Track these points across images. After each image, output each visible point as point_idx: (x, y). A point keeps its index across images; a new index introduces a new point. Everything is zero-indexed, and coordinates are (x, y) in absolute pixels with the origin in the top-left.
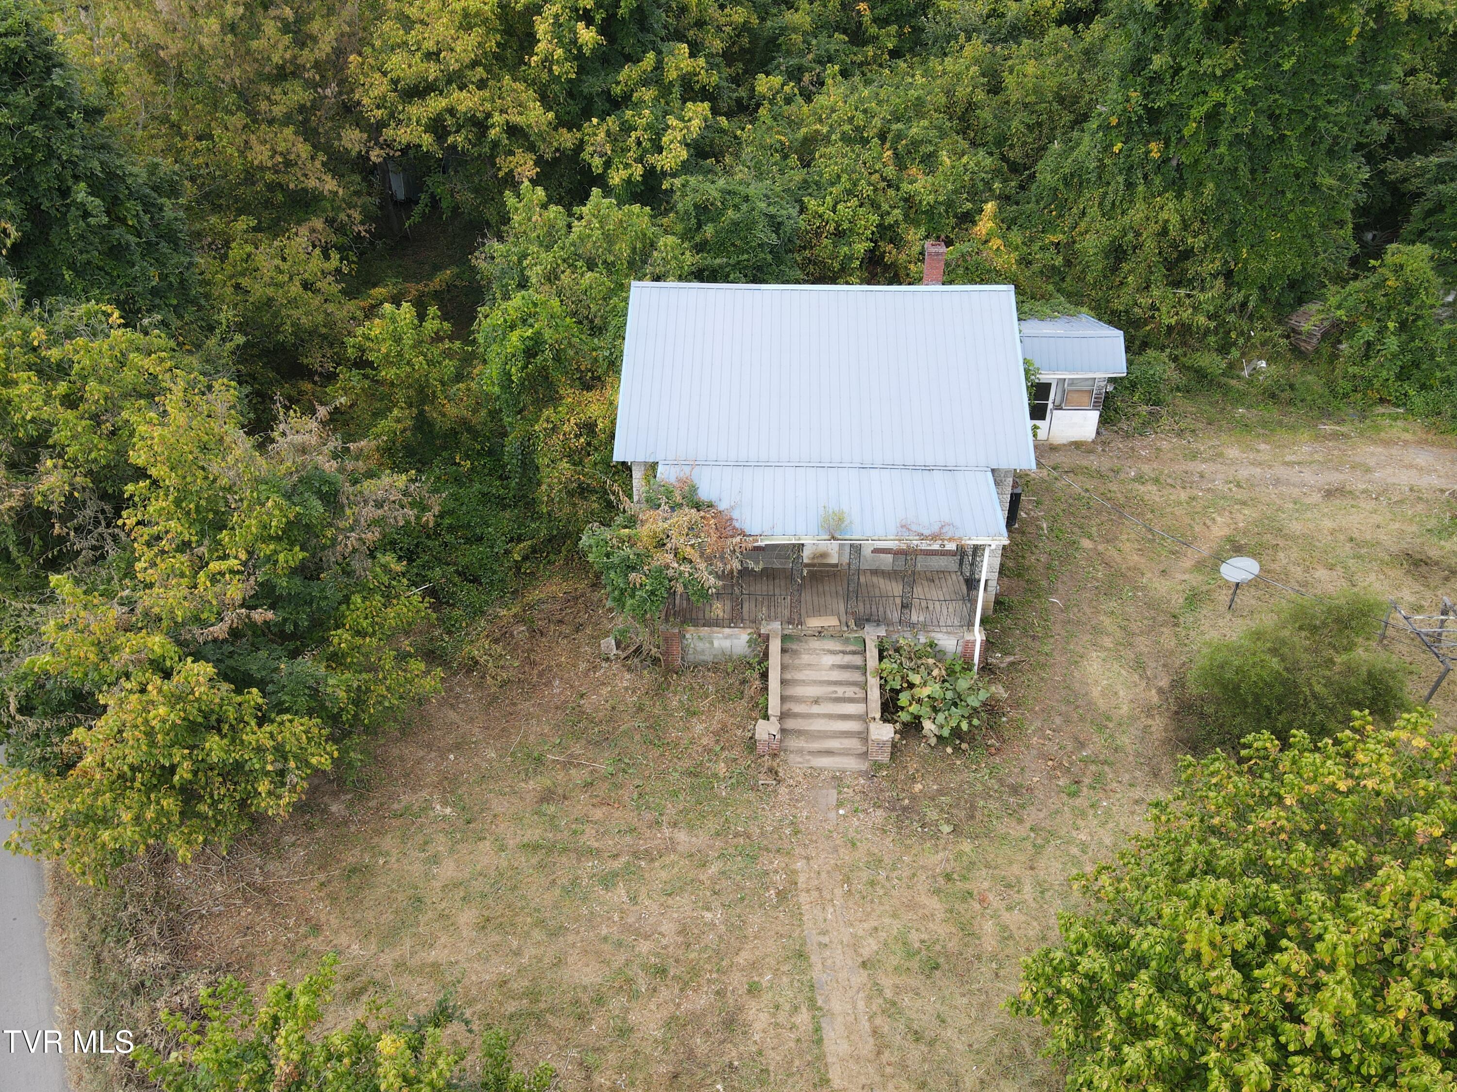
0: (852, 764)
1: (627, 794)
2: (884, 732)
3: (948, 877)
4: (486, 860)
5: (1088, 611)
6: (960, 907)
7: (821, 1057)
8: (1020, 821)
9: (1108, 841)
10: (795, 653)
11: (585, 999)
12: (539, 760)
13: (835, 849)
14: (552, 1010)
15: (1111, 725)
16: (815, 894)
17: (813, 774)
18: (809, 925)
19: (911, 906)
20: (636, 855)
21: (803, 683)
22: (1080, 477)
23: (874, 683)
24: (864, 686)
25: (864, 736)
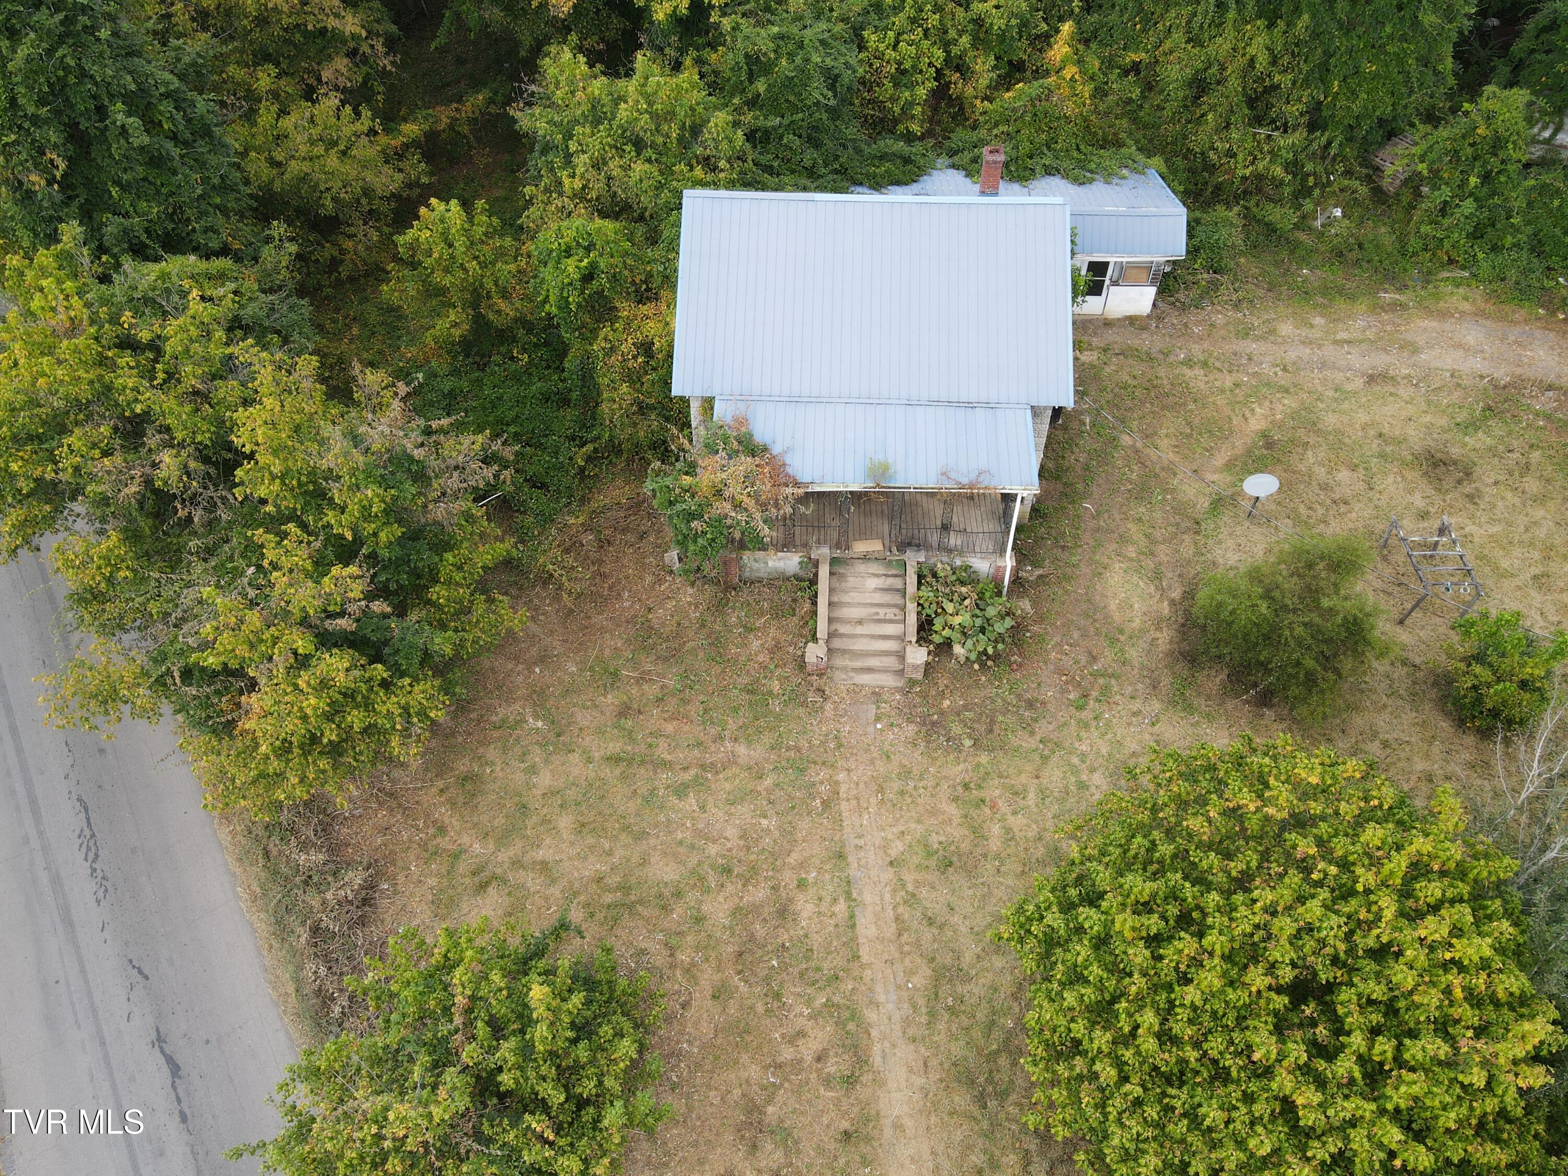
0: (889, 681)
1: (694, 709)
2: (918, 656)
3: (966, 787)
4: (576, 771)
5: (1117, 516)
6: (974, 813)
7: (854, 939)
8: (1032, 733)
9: (1104, 751)
10: (842, 576)
11: (667, 893)
12: (615, 675)
13: (872, 762)
14: (641, 902)
15: (1122, 638)
16: (854, 802)
17: (856, 690)
18: (848, 830)
19: (933, 812)
20: (703, 767)
21: (849, 605)
22: (1130, 361)
23: (912, 607)
24: (903, 608)
25: (901, 656)
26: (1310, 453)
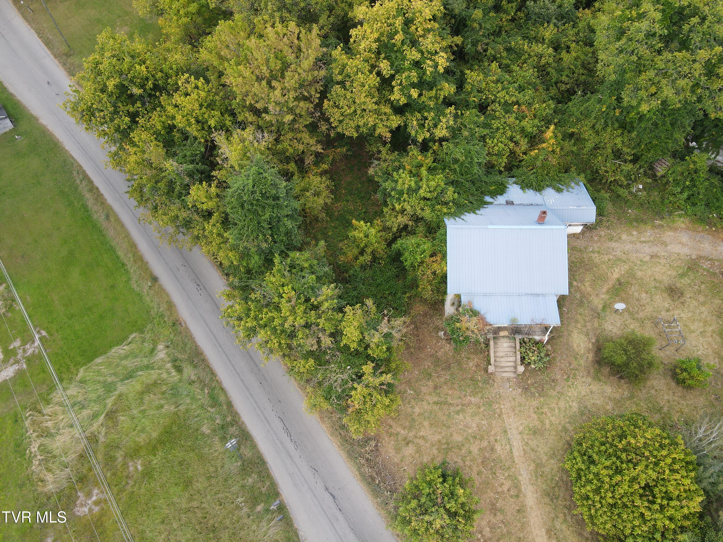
0: (512, 375)
1: (456, 386)
2: (521, 369)
3: (538, 408)
4: (426, 407)
5: (574, 313)
6: (540, 416)
7: (513, 456)
8: (555, 390)
9: (576, 395)
10: (497, 343)
11: (460, 445)
12: (430, 375)
13: (510, 401)
14: (452, 447)
15: (579, 357)
16: (507, 415)
17: (502, 378)
18: (506, 423)
19: (529, 417)
20: (463, 405)
21: (500, 352)
22: (575, 252)
23: (518, 353)
24: (516, 353)
25: (515, 367)
26: (633, 287)
